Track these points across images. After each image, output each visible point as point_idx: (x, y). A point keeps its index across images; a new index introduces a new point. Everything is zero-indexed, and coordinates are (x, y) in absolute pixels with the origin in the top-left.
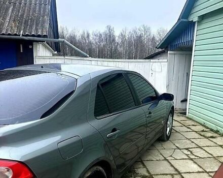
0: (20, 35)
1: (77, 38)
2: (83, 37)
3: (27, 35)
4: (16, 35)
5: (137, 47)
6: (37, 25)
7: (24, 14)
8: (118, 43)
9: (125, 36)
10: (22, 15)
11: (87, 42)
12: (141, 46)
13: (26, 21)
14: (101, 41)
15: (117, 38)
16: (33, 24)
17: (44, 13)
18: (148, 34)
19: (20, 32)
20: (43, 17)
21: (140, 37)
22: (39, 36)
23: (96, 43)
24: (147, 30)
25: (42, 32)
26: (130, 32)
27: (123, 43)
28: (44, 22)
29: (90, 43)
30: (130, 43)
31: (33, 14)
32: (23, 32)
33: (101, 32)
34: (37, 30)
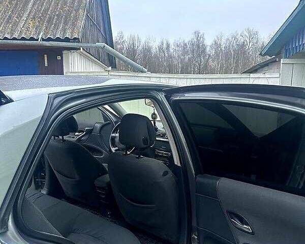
0: (38, 40)
1: (154, 51)
2: (160, 48)
3: (49, 39)
4: (32, 39)
5: (237, 61)
6: (66, 23)
7: (49, 9)
8: (209, 56)
9: (220, 44)
10: (46, 11)
11: (167, 55)
12: (244, 58)
13: (50, 18)
14: (185, 52)
15: (208, 49)
16: (60, 22)
17: (79, 5)
18: (255, 41)
19: (39, 34)
20: (77, 11)
21: (243, 45)
22: (67, 40)
23: (178, 56)
24: (253, 35)
25: (72, 33)
26: (228, 39)
27: (217, 54)
28: (76, 18)
29: (170, 57)
30: (227, 55)
31: (62, 8)
32: (44, 34)
33: (186, 42)
34: (64, 30)
